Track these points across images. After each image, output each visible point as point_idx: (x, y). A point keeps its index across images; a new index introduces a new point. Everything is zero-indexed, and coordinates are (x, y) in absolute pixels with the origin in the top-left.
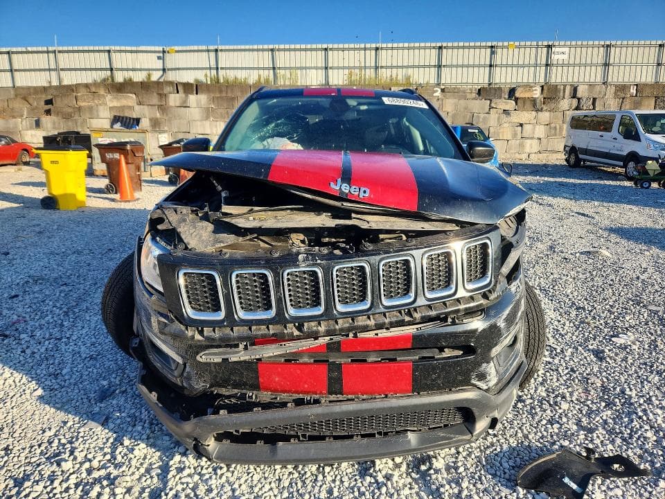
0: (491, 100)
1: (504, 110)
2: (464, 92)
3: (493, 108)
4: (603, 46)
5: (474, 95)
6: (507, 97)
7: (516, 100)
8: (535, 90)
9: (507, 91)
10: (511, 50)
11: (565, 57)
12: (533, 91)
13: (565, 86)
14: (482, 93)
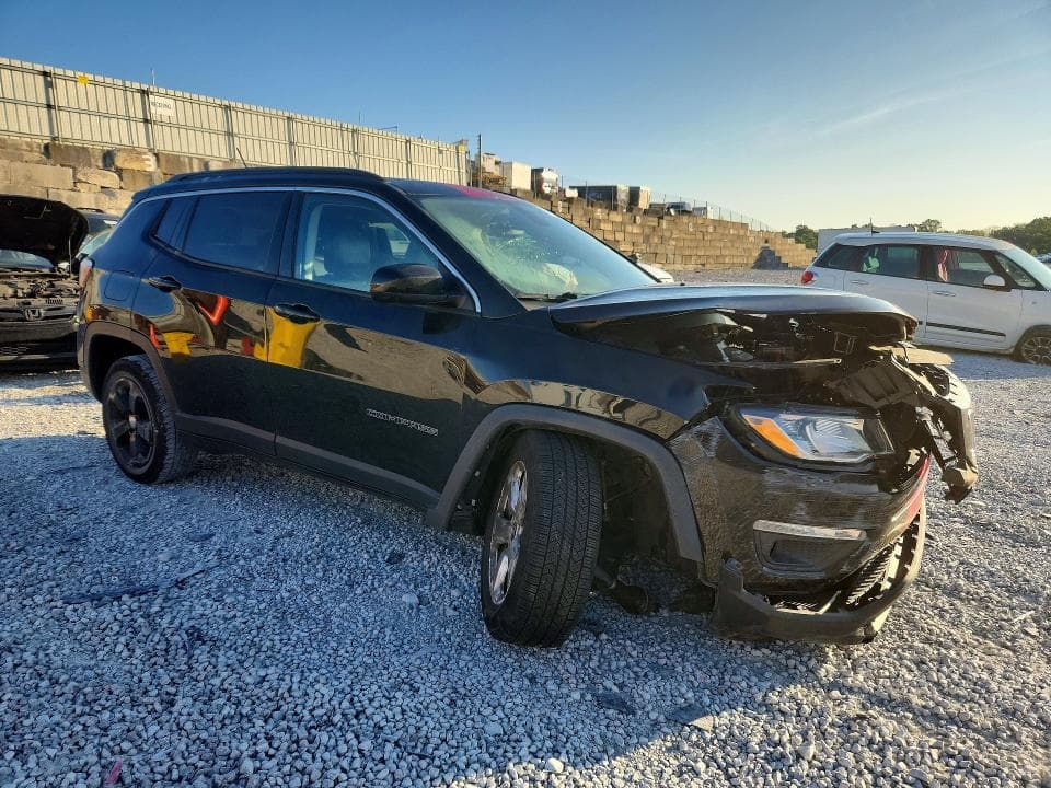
0: (74, 169)
1: (102, 187)
2: (16, 147)
3: (80, 181)
4: (220, 106)
5: (37, 156)
6: (100, 164)
7: (119, 171)
8: (147, 159)
9: (99, 155)
10: (81, 86)
11: (171, 113)
12: (144, 160)
13: (191, 159)
14: (52, 152)
